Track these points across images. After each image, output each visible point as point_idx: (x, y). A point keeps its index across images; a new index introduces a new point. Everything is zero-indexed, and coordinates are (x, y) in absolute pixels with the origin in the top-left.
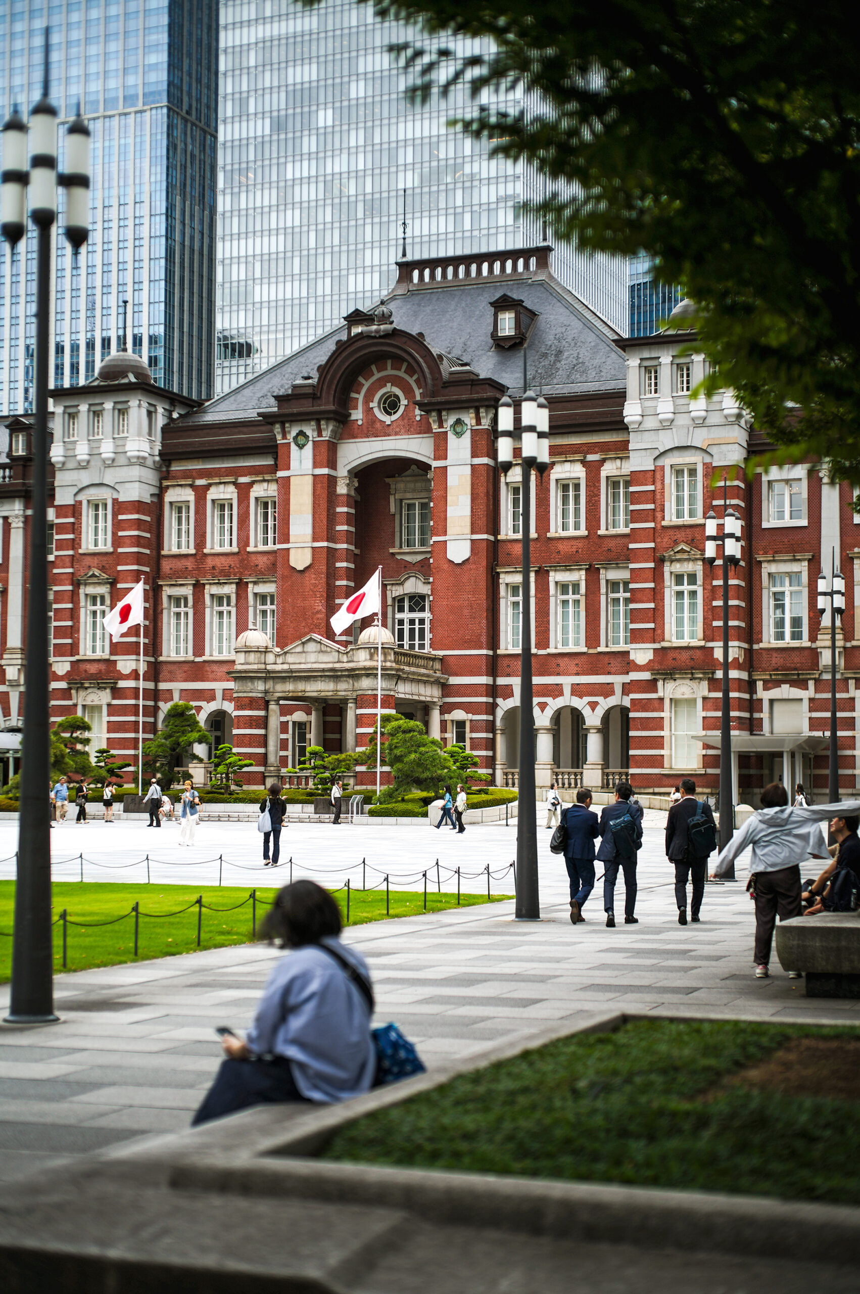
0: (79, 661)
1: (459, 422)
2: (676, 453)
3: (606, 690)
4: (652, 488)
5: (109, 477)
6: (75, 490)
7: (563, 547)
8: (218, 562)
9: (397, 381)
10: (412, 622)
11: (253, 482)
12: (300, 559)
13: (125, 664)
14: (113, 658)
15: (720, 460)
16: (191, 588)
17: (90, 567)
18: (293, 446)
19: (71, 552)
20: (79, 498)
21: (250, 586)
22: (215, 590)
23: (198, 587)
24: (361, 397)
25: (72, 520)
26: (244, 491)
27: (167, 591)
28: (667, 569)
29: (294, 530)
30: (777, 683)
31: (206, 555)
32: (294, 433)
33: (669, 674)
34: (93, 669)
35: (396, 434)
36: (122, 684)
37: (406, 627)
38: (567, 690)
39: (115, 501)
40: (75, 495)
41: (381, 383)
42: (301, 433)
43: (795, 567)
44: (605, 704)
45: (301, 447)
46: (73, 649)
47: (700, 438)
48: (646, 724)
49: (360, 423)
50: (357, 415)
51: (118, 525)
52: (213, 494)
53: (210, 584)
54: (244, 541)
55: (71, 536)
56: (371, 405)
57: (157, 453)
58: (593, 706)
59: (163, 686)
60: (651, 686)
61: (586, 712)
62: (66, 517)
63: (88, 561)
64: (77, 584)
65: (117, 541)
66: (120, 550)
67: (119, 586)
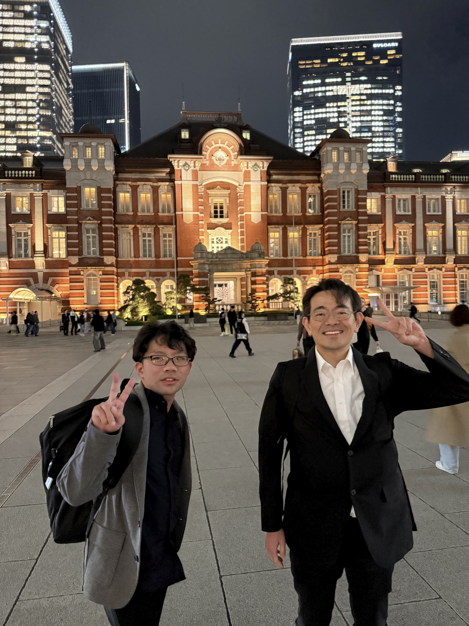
0: (83, 258)
1: (256, 165)
2: (344, 183)
4: (335, 197)
5: (95, 177)
6: (77, 181)
7: (292, 219)
8: (144, 218)
9: (223, 149)
13: (108, 260)
14: (102, 257)
15: (361, 188)
16: (132, 228)
17: (87, 217)
18: (183, 171)
19: (76, 209)
20: (79, 185)
21: (161, 229)
23: (135, 229)
24: (208, 154)
25: (76, 194)
26: (155, 189)
27: (119, 229)
28: (342, 227)
29: (185, 206)
30: (372, 270)
31: (139, 215)
32: (183, 164)
33: (345, 266)
34: (91, 262)
35: (224, 171)
36: (107, 269)
37: (215, 249)
39: (99, 187)
40: (77, 183)
41: (216, 149)
42: (186, 164)
43: (376, 229)
44: (309, 277)
45: (187, 171)
46: (80, 253)
47: (352, 180)
49: (208, 165)
51: (101, 198)
52: (139, 189)
53: (141, 227)
54: (156, 210)
55: (76, 202)
58: (305, 278)
59: (120, 270)
60: (337, 270)
62: (73, 193)
63: (85, 213)
64: (80, 224)
65: (100, 205)
66: (103, 209)
67: (103, 225)
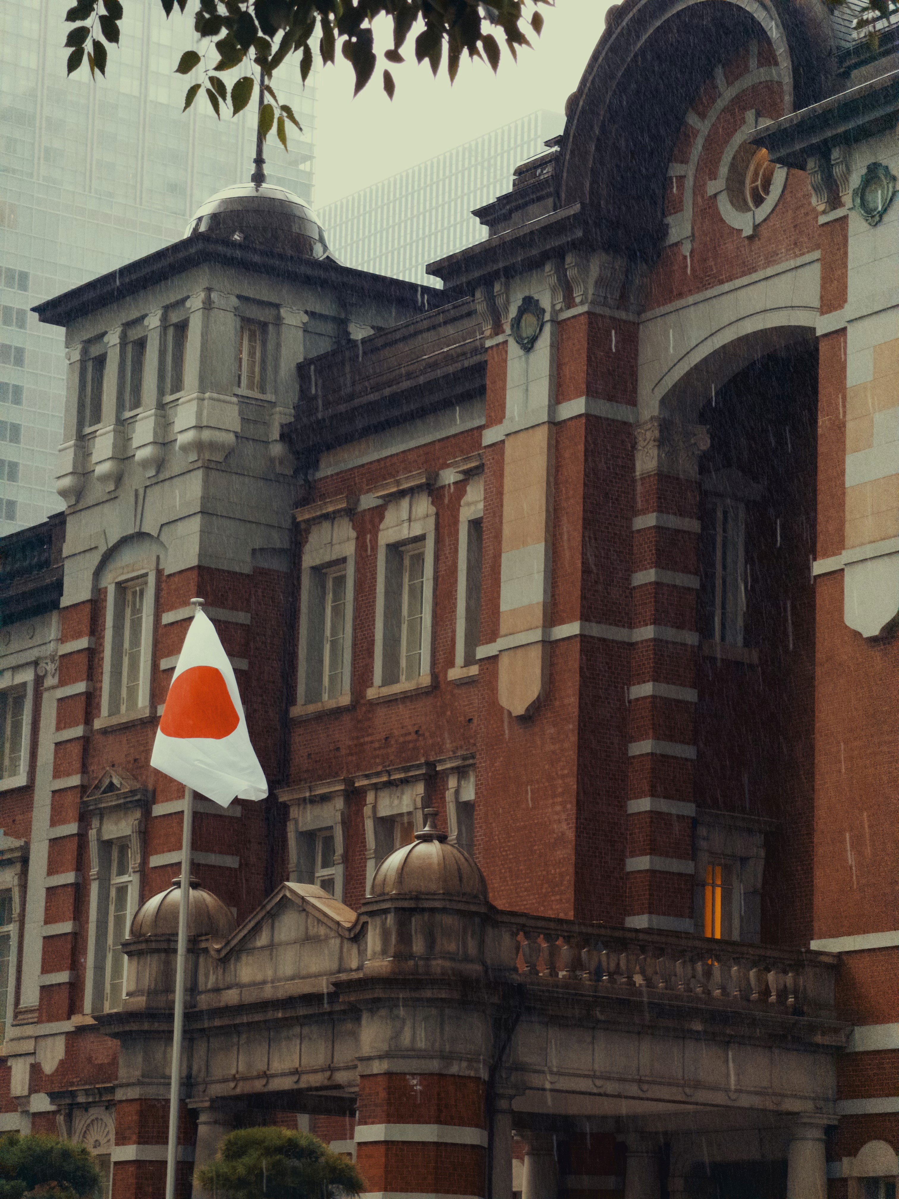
0: (81, 1030)
1: (875, 175)
5: (152, 513)
6: (95, 558)
11: (466, 480)
12: (519, 683)
16: (339, 803)
18: (514, 349)
19: (81, 731)
20: (101, 581)
21: (452, 783)
22: (384, 804)
23: (353, 801)
24: (689, 171)
25: (83, 643)
26: (447, 509)
31: (373, 705)
32: (517, 307)
35: (769, 263)
39: (161, 576)
40: (98, 573)
41: (735, 112)
42: (529, 305)
45: (528, 346)
46: (75, 998)
49: (687, 248)
50: (681, 227)
51: (161, 642)
52: (386, 530)
53: (376, 787)
55: (83, 687)
56: (713, 187)
57: (276, 434)
62: (78, 635)
63: (107, 749)
64: (86, 816)
65: (159, 687)
67: (157, 810)
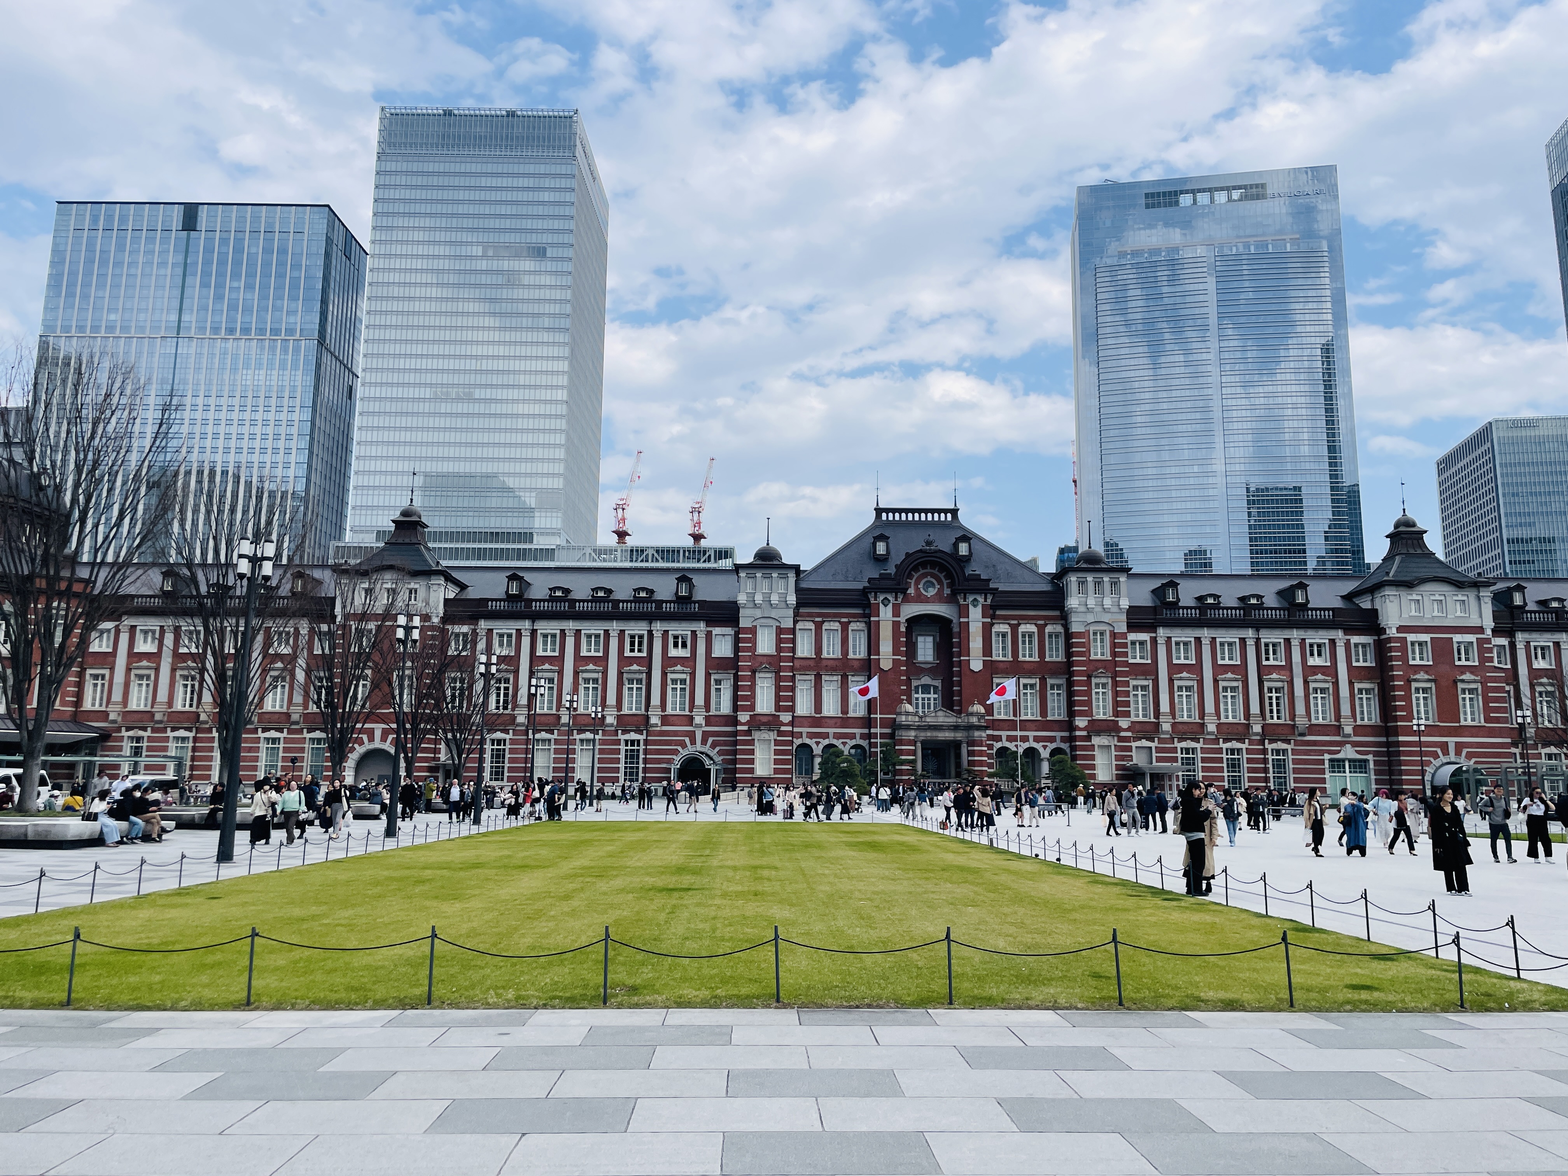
0: (755, 714)
1: (975, 600)
2: (1095, 623)
3: (1052, 739)
4: (1084, 640)
5: (774, 614)
6: (753, 619)
7: (1026, 666)
8: (830, 663)
9: (933, 576)
10: (923, 699)
11: (850, 622)
12: (886, 664)
13: (786, 717)
15: (1118, 628)
16: (813, 676)
18: (881, 605)
19: (751, 654)
20: (753, 624)
21: (850, 677)
22: (827, 678)
23: (818, 677)
24: (913, 582)
25: (751, 636)
26: (845, 627)
27: (798, 677)
28: (1094, 681)
29: (882, 649)
30: (1140, 739)
31: (822, 659)
32: (881, 598)
33: (1098, 733)
34: (764, 719)
36: (783, 728)
37: (920, 702)
38: (1031, 739)
39: (778, 628)
41: (924, 575)
42: (886, 598)
43: (1145, 683)
44: (1053, 746)
45: (886, 606)
46: (752, 707)
47: (1106, 618)
48: (1085, 757)
49: (912, 595)
50: (911, 591)
51: (779, 641)
52: (826, 626)
53: (825, 675)
54: (845, 651)
56: (919, 586)
58: (1045, 747)
59: (796, 730)
60: (1088, 738)
61: (1041, 750)
63: (760, 659)
64: (754, 672)
65: (779, 649)
66: (781, 654)
67: (782, 674)
